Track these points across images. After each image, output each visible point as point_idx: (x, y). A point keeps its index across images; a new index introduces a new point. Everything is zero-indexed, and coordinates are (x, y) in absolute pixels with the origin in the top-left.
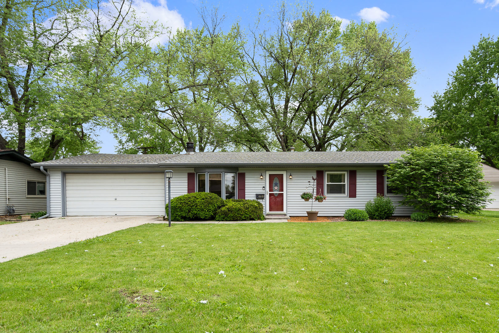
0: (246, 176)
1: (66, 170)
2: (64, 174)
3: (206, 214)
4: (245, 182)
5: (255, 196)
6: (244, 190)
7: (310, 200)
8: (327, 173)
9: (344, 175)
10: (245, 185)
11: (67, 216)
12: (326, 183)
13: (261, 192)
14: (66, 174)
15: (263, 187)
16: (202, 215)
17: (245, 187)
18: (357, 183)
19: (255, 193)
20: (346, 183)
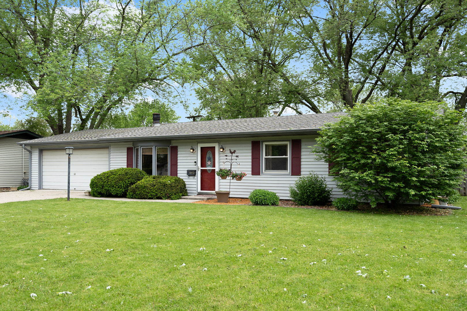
0: (179, 150)
1: (42, 148)
2: (41, 151)
3: (118, 191)
4: (177, 157)
5: (186, 172)
6: (177, 165)
7: (228, 178)
8: (265, 144)
9: (286, 146)
10: (177, 160)
11: (43, 189)
12: (264, 157)
13: (193, 167)
14: (43, 151)
15: (195, 162)
16: (113, 191)
17: (177, 163)
18: (302, 157)
19: (187, 169)
20: (289, 156)
